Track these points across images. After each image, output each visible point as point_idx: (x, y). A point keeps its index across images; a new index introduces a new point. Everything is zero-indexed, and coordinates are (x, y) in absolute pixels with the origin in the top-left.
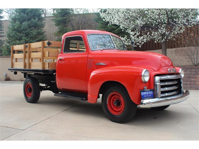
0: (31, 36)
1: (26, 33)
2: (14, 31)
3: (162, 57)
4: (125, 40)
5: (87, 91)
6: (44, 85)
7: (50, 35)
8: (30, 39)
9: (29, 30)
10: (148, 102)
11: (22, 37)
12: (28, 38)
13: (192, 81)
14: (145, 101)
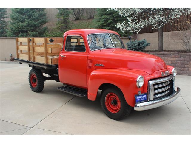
0: (33, 18)
1: (28, 15)
2: (17, 14)
3: (156, 61)
4: (123, 26)
5: (87, 88)
6: (47, 75)
7: (52, 14)
8: (33, 21)
9: (32, 12)
10: (141, 105)
11: (25, 19)
12: (30, 20)
13: (186, 67)
14: (139, 105)
